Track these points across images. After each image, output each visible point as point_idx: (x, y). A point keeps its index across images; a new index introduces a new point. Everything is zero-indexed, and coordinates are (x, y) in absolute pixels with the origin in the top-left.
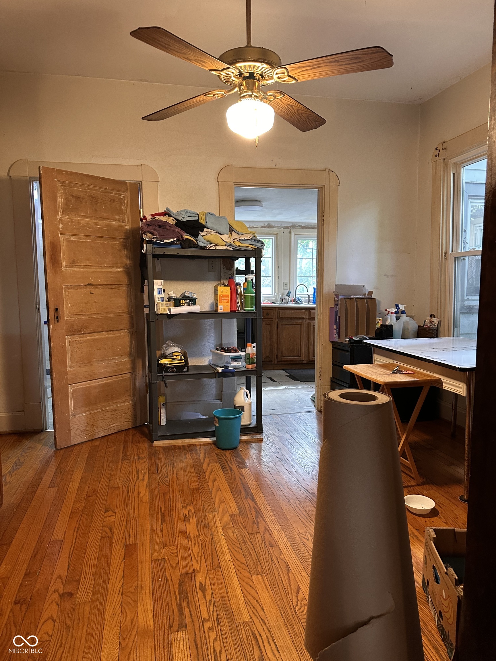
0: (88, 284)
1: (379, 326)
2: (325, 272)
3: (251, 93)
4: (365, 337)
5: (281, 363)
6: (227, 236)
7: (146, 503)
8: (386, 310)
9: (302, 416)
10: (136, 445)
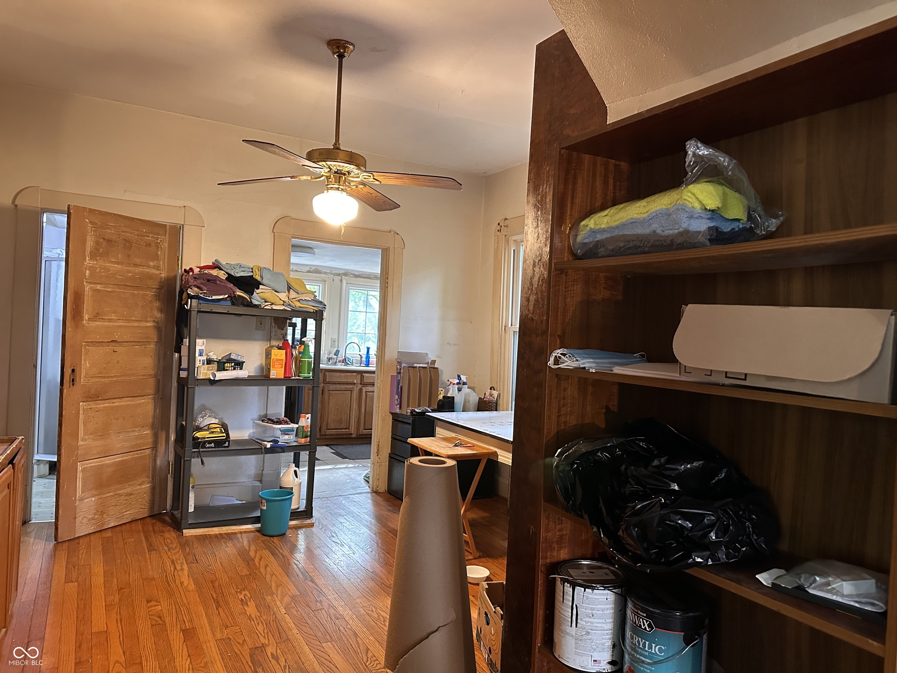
0: (112, 341)
1: (441, 397)
2: (387, 337)
3: (338, 186)
4: (427, 408)
5: (324, 437)
6: (285, 294)
7: (193, 591)
8: (448, 381)
9: (357, 498)
10: (160, 535)
